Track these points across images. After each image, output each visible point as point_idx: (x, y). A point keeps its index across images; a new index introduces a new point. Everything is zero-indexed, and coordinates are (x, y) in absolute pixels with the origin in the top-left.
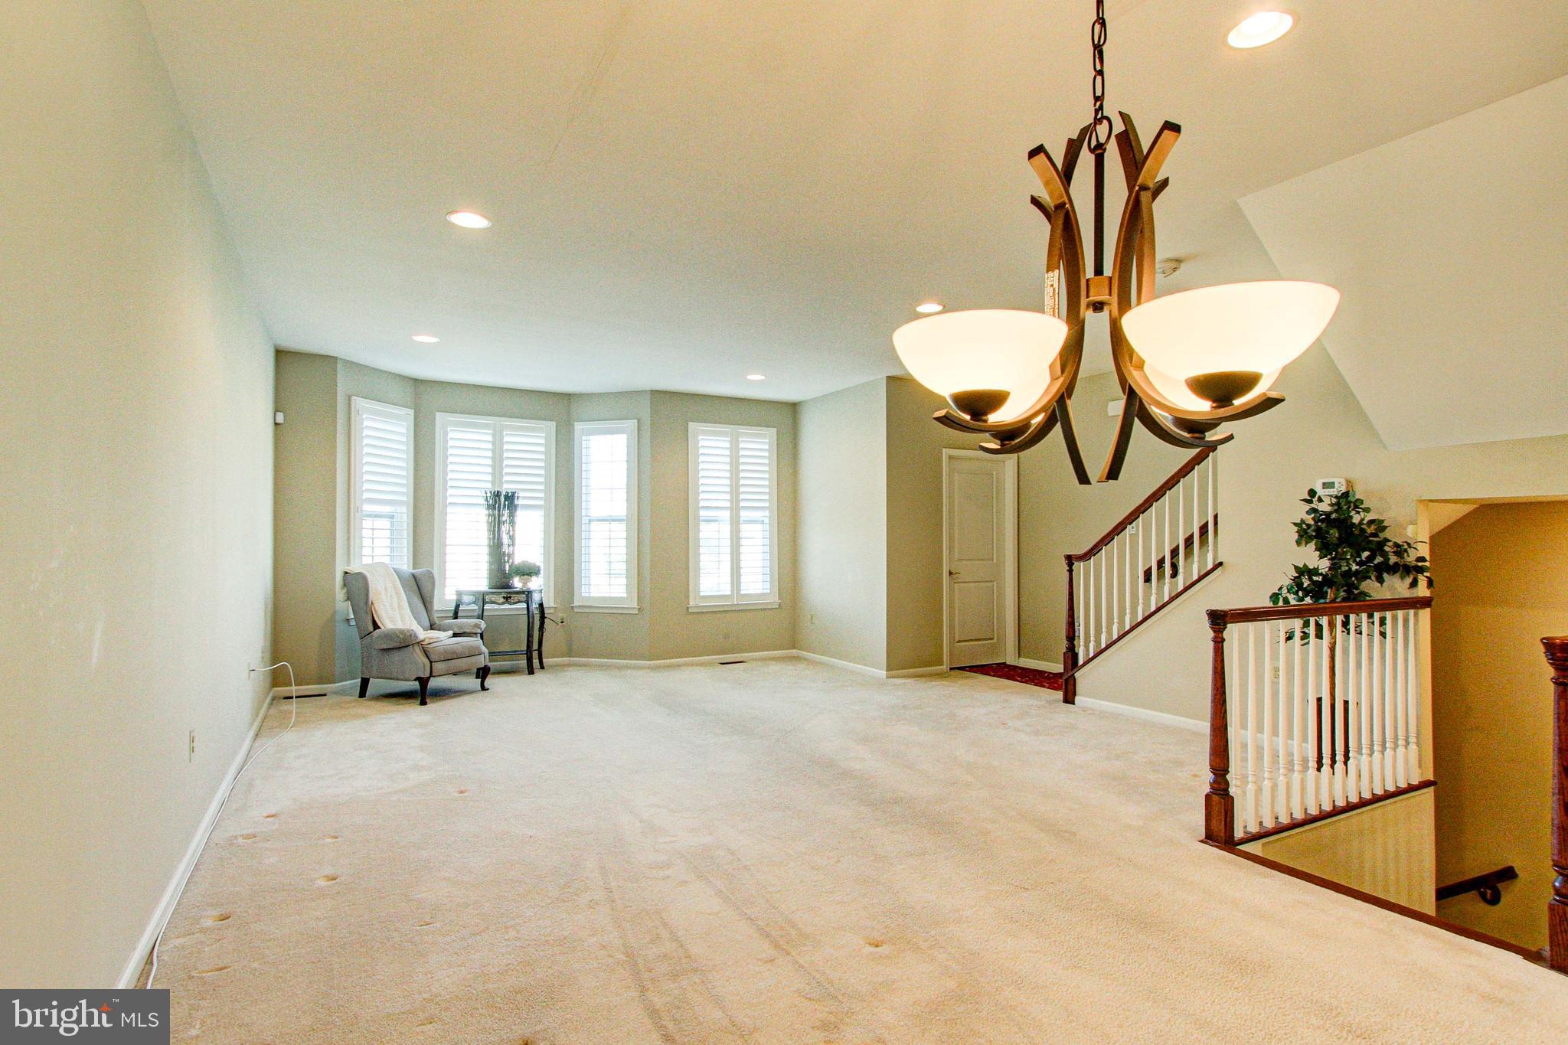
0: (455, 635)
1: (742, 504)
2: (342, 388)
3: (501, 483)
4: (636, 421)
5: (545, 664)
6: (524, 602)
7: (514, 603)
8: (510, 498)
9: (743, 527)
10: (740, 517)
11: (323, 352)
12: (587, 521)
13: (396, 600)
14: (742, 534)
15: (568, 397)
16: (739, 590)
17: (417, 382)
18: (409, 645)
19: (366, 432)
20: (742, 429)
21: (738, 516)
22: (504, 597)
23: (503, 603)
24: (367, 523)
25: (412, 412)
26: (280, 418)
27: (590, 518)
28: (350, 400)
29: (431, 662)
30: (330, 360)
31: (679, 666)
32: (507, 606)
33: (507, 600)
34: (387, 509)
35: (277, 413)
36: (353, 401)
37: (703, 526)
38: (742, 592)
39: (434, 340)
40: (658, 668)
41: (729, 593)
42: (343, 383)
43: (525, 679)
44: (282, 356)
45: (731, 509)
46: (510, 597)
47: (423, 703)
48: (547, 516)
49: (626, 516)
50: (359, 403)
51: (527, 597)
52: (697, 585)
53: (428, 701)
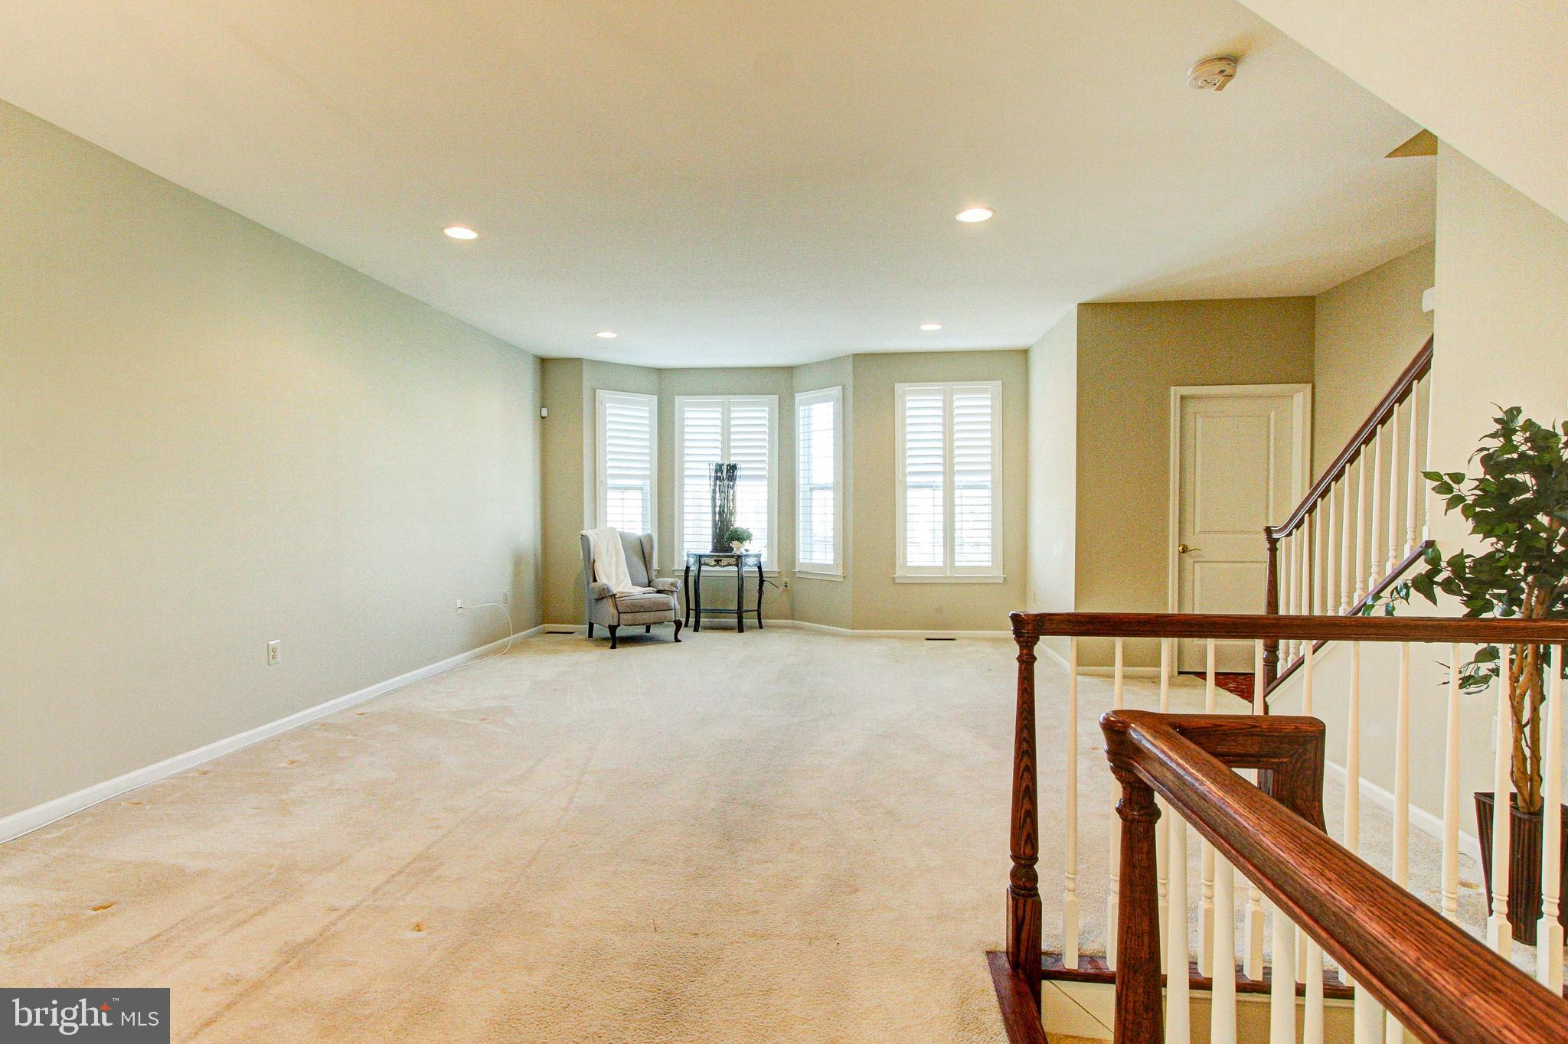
0: (659, 592)
1: (957, 468)
2: (587, 383)
3: (729, 455)
4: (841, 387)
5: (763, 624)
6: (734, 565)
7: (724, 566)
8: (732, 468)
9: (957, 493)
10: (954, 482)
11: (569, 356)
12: (808, 488)
13: (614, 559)
14: (957, 501)
15: (790, 370)
16: (953, 560)
17: (660, 371)
18: (603, 598)
19: (609, 419)
20: (957, 386)
21: (952, 482)
22: (715, 561)
23: (715, 566)
24: (611, 494)
25: (655, 398)
26: (545, 413)
27: (812, 486)
28: (595, 392)
29: (619, 613)
30: (577, 362)
31: (879, 637)
32: (717, 568)
33: (718, 563)
34: (638, 483)
35: (543, 409)
36: (597, 393)
37: (911, 493)
38: (957, 564)
39: (613, 335)
40: (861, 637)
41: (942, 564)
42: (588, 379)
43: (735, 636)
44: (545, 364)
45: (944, 473)
46: (721, 561)
47: (613, 647)
48: (770, 486)
49: (834, 483)
50: (601, 394)
51: (737, 560)
52: (905, 555)
53: (617, 646)
